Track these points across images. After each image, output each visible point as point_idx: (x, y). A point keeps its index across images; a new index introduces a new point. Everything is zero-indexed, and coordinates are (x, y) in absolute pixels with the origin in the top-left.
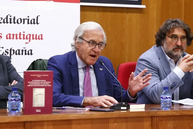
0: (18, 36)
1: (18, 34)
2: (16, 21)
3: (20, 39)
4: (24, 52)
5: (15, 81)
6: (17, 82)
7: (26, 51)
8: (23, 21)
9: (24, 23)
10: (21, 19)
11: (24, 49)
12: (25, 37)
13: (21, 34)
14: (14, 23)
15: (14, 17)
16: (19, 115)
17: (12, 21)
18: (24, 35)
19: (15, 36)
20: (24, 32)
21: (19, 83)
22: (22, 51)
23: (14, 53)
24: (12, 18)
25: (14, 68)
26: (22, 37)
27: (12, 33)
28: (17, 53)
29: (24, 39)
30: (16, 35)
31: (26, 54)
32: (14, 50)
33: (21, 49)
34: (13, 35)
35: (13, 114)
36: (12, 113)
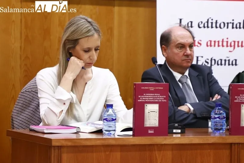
0: (221, 44)
1: (221, 40)
2: (218, 25)
3: (223, 46)
4: (227, 62)
5: (217, 95)
6: (219, 97)
7: (229, 60)
8: (226, 25)
9: (228, 28)
10: (224, 23)
11: (227, 59)
12: (229, 45)
13: (224, 40)
14: (216, 27)
15: (216, 21)
16: (224, 136)
17: (214, 25)
18: (227, 42)
19: (217, 44)
20: (227, 39)
21: (222, 97)
22: (225, 60)
23: (215, 64)
24: (214, 21)
25: (216, 81)
26: (225, 44)
27: (213, 40)
28: (219, 63)
29: (227, 46)
30: (218, 42)
31: (229, 65)
32: (215, 60)
33: (223, 59)
34: (215, 42)
35: (217, 134)
36: (215, 133)
